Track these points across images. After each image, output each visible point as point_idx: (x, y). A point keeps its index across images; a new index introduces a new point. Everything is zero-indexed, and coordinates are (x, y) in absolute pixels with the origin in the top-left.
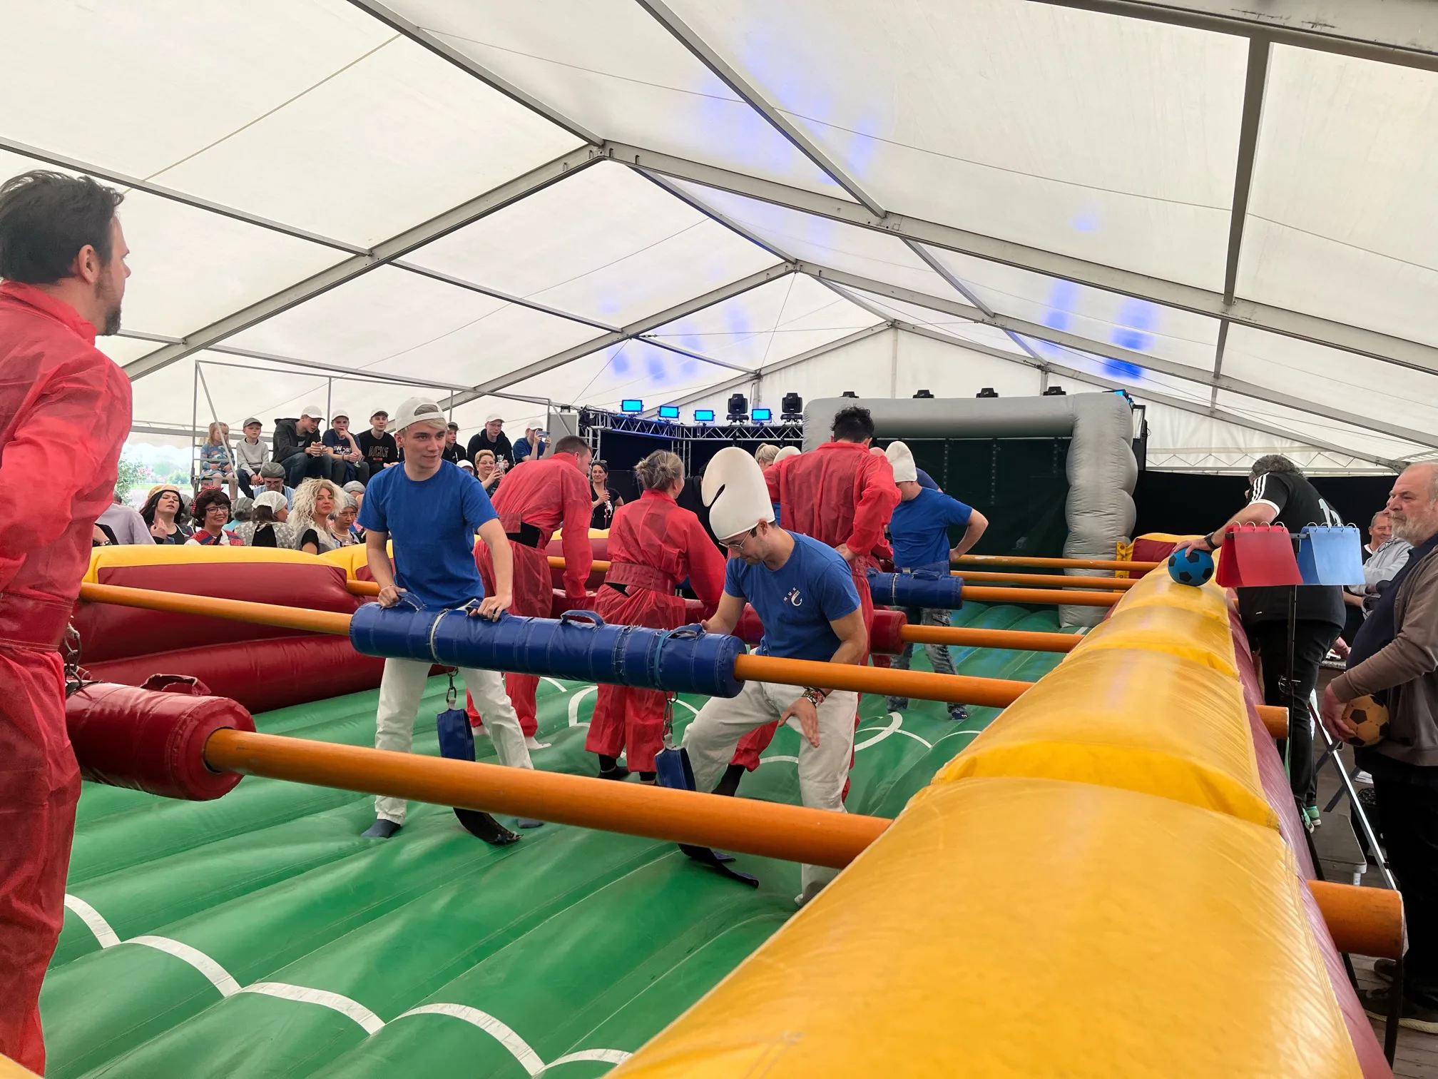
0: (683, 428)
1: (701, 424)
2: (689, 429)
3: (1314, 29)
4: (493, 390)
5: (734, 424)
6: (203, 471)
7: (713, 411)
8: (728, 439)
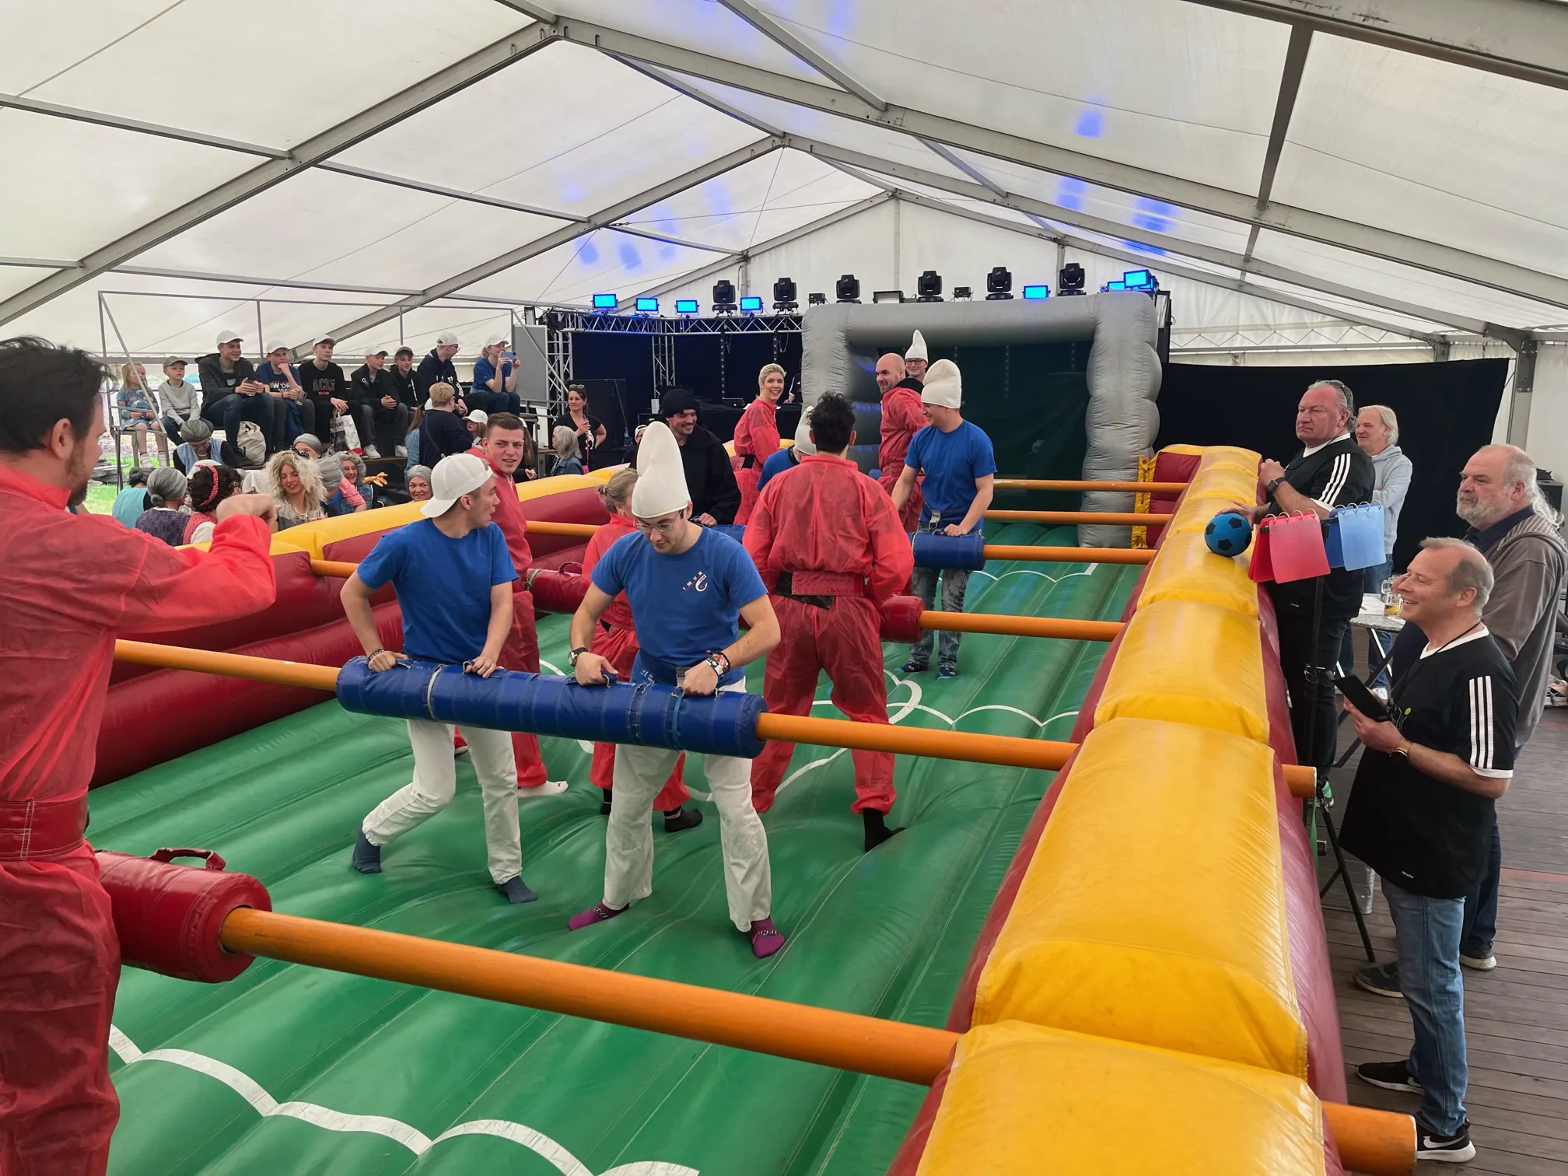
0: (663, 321)
1: (684, 316)
2: (670, 322)
3: (1365, 23)
4: (446, 291)
5: (721, 315)
6: (123, 421)
7: (696, 301)
8: (715, 333)
